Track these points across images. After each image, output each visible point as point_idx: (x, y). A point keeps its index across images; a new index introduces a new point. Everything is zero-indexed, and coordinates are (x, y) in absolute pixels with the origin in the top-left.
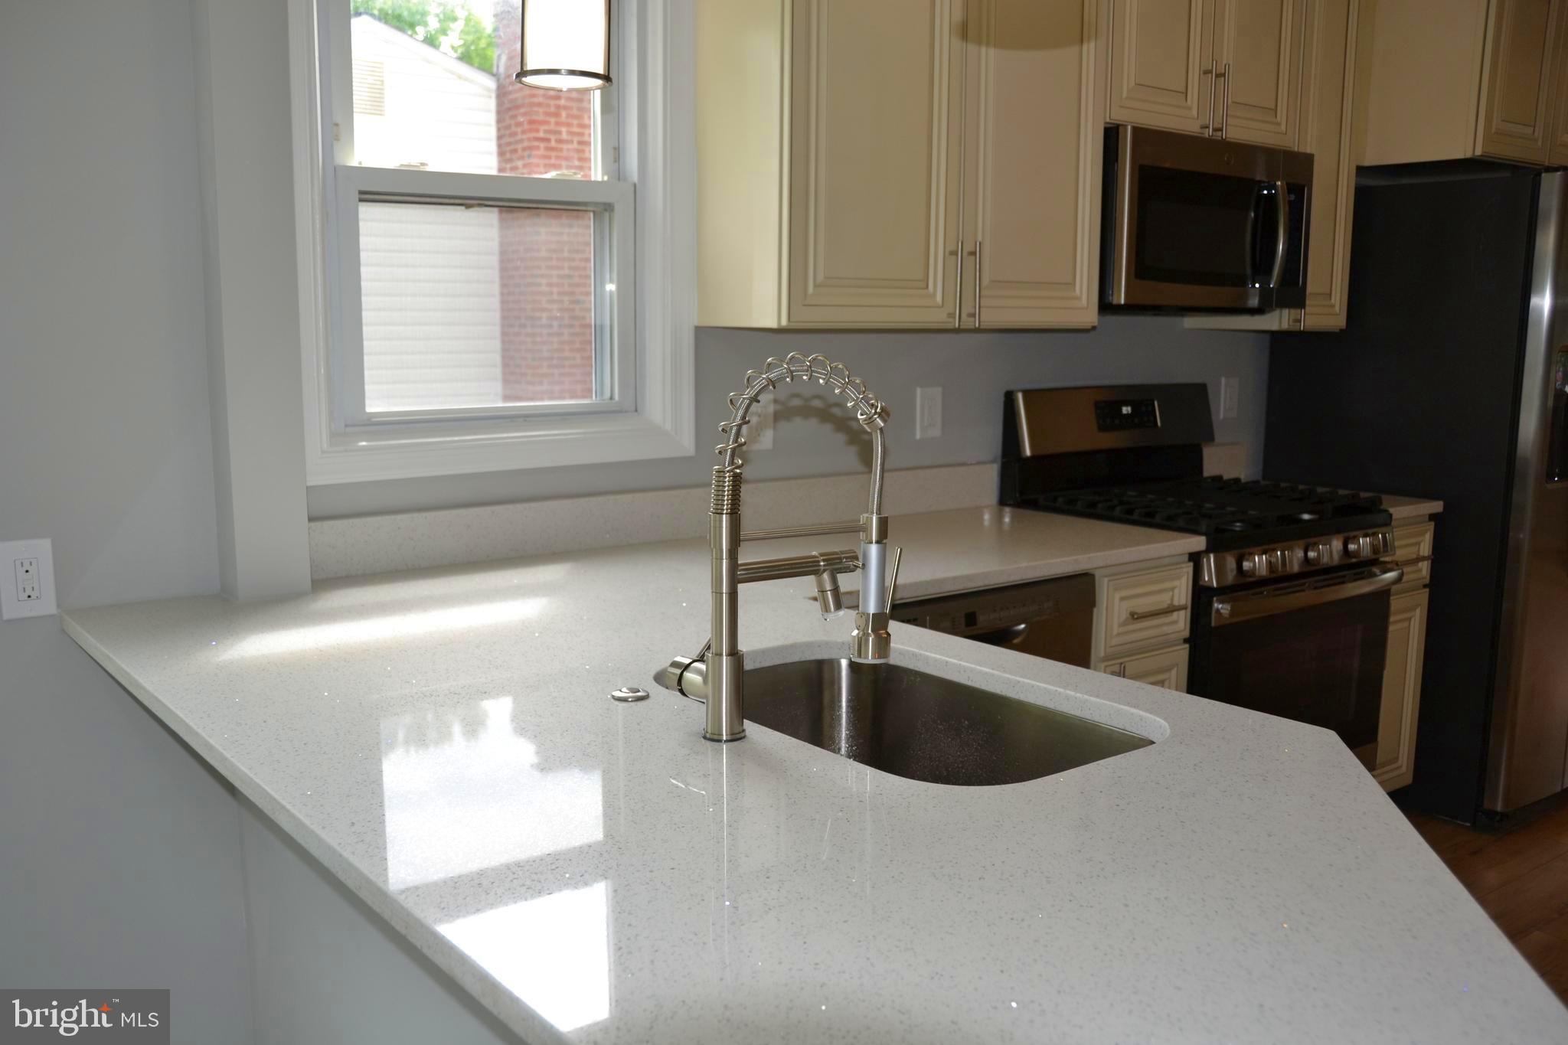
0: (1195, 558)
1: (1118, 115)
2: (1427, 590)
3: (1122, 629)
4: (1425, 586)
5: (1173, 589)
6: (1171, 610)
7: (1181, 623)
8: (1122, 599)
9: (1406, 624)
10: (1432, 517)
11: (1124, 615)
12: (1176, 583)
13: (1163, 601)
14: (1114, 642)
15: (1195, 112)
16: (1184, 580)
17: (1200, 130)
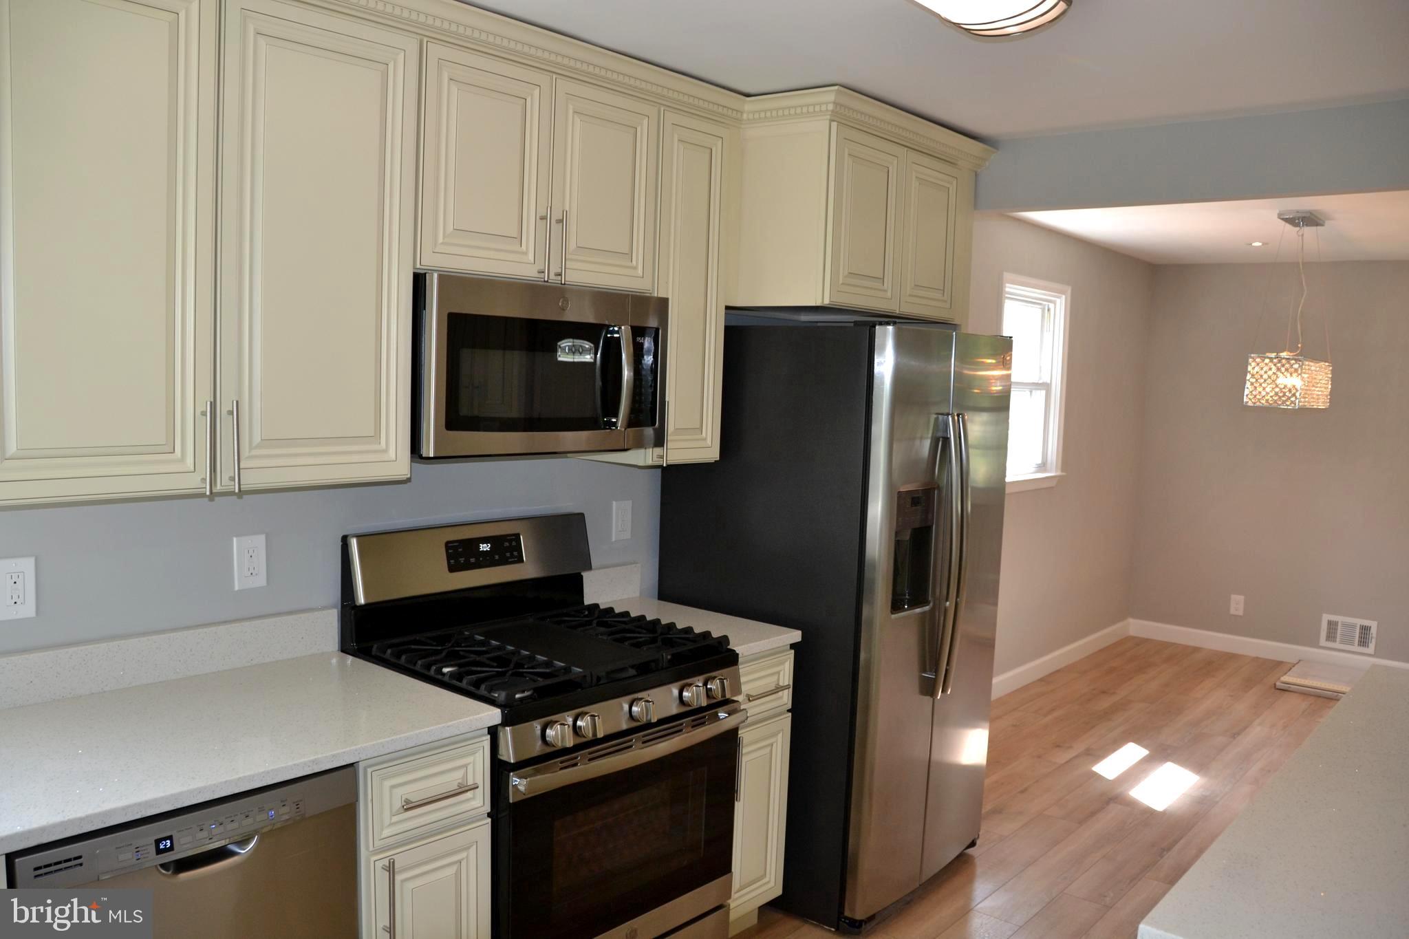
0: (493, 732)
1: (430, 261)
2: (790, 714)
3: (395, 819)
4: (788, 711)
5: (466, 766)
6: (462, 790)
7: (480, 801)
8: (393, 787)
9: (768, 750)
10: (793, 646)
11: (398, 804)
12: (470, 759)
13: (450, 781)
14: (386, 833)
15: (531, 257)
16: (479, 756)
17: (537, 275)
